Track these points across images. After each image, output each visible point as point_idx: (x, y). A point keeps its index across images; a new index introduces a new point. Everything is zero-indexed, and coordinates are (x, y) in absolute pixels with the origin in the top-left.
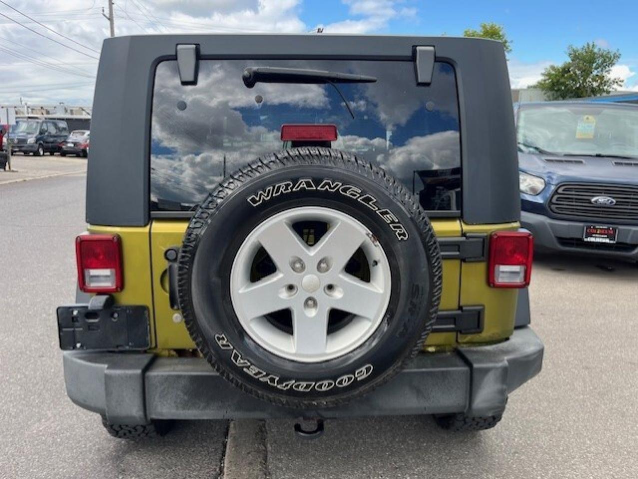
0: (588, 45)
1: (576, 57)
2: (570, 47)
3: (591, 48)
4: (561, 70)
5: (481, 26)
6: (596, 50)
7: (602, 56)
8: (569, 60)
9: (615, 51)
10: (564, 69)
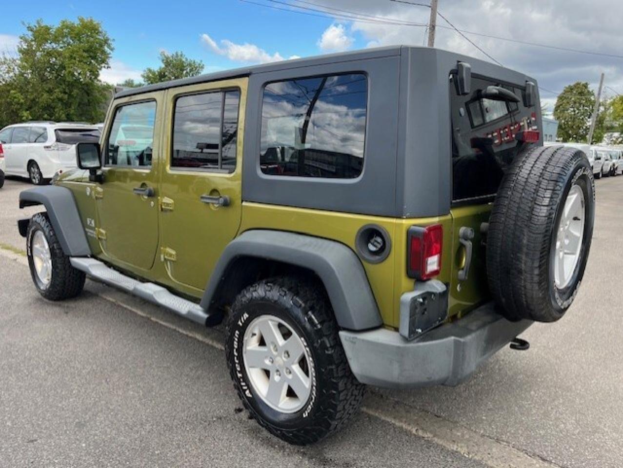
0: (177, 54)
1: (168, 63)
2: (163, 54)
3: (179, 57)
4: (157, 73)
5: (80, 19)
6: (184, 60)
7: (190, 65)
8: (163, 66)
9: (199, 62)
10: (160, 73)
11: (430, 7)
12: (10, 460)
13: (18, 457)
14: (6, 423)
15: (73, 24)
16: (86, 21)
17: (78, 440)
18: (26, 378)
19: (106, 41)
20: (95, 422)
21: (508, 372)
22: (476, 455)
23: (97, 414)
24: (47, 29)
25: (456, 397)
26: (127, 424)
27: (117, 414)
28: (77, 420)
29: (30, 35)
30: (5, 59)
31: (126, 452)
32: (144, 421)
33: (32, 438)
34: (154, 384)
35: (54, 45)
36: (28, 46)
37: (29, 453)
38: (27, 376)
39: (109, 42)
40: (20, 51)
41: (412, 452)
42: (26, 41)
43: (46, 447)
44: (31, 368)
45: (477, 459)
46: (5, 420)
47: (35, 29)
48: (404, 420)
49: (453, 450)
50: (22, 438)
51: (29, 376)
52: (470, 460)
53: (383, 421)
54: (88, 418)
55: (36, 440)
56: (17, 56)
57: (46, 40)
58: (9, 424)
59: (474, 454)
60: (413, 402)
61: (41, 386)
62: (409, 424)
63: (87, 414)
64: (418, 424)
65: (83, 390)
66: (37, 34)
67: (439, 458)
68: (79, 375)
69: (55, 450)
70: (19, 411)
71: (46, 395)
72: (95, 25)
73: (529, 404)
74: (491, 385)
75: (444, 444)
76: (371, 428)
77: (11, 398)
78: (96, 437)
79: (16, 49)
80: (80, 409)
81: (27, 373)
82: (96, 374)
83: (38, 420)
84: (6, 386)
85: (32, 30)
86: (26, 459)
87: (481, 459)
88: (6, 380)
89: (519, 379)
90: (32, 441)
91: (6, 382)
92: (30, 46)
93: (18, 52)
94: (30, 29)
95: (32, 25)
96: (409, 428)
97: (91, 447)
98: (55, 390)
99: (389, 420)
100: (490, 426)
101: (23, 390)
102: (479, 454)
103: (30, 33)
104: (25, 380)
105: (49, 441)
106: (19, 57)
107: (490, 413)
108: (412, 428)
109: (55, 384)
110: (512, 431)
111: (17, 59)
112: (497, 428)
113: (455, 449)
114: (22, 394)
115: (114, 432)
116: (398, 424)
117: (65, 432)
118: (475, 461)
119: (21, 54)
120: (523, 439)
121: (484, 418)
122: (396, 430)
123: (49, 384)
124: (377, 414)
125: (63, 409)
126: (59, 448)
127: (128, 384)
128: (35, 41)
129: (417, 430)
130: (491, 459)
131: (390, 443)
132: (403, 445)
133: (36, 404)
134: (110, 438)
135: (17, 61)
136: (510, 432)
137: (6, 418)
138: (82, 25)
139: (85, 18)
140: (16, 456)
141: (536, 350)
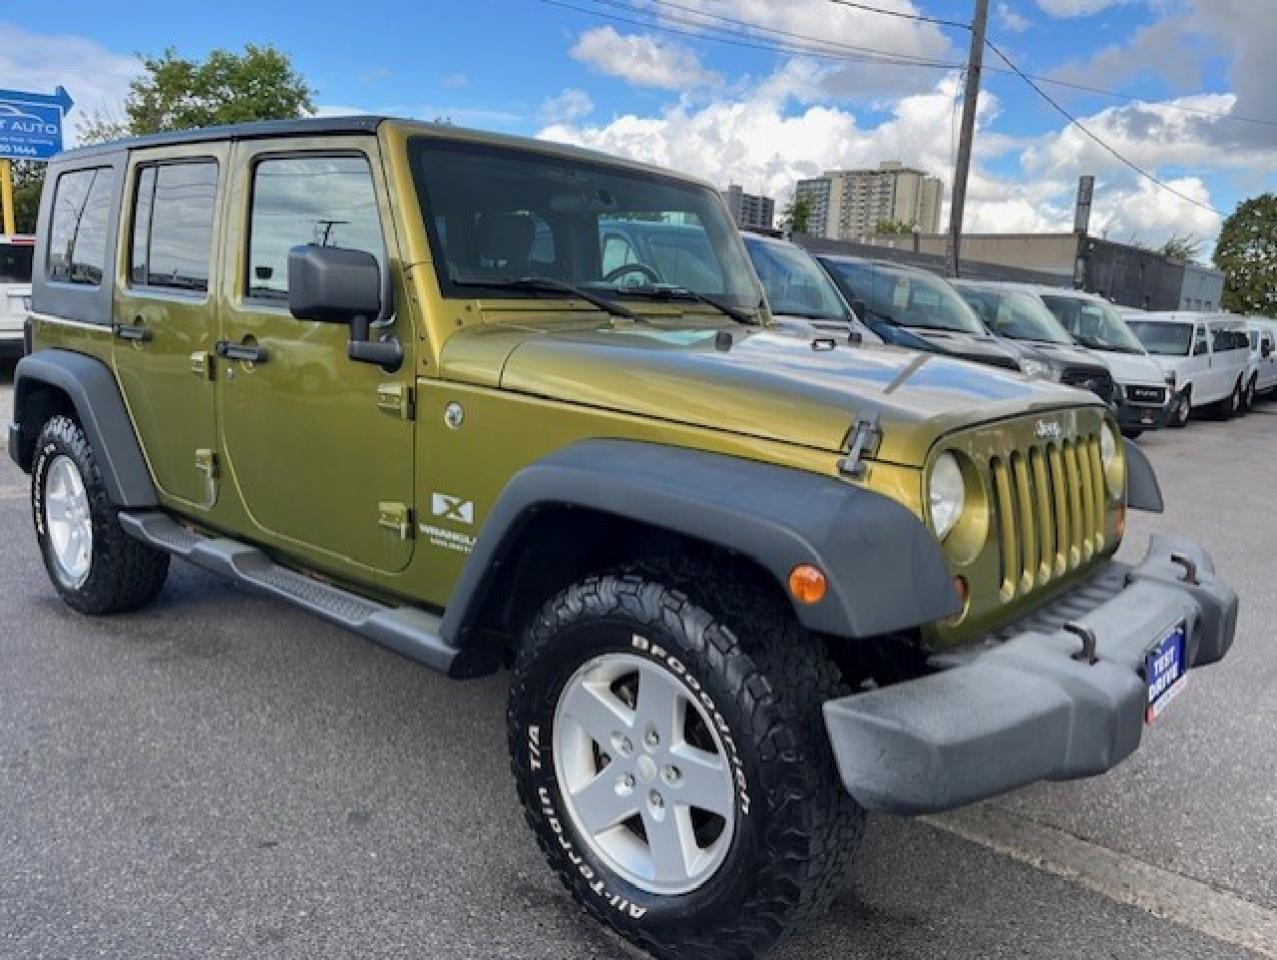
11: (970, 28)
12: (230, 879)
13: (246, 874)
14: (208, 810)
15: (235, 58)
16: (261, 53)
17: (358, 844)
18: (230, 727)
19: (301, 94)
20: (387, 814)
21: (1211, 759)
22: (1176, 913)
23: (387, 797)
24: (186, 67)
25: (1111, 802)
26: (448, 821)
27: (424, 802)
28: (349, 810)
29: (150, 80)
30: (100, 125)
31: (461, 870)
32: (483, 818)
33: (266, 839)
34: (485, 750)
35: (199, 101)
36: (145, 101)
37: (268, 868)
38: (233, 723)
39: (308, 96)
40: (131, 111)
41: (1042, 904)
42: (142, 90)
43: (298, 856)
44: (237, 708)
45: (1179, 921)
46: (206, 806)
47: (161, 67)
48: (1012, 841)
49: (1126, 904)
50: (247, 838)
51: (237, 724)
52: (1166, 921)
53: (967, 842)
54: (370, 806)
55: (275, 844)
56: (125, 121)
57: (183, 89)
58: (215, 812)
59: (1171, 913)
60: (1023, 807)
61: (263, 743)
62: (1025, 851)
63: (366, 798)
64: (1043, 851)
65: (349, 755)
66: (165, 76)
67: (1101, 916)
68: (334, 727)
69: (318, 862)
70: (229, 789)
71: (278, 760)
72: (277, 61)
73: (1267, 821)
74: (1180, 783)
75: (1105, 892)
76: (944, 853)
77: (207, 764)
78: (394, 841)
79: (124, 107)
80: (350, 789)
81: (231, 718)
82: (366, 725)
83: (272, 806)
84: (193, 742)
85: (154, 69)
86: (263, 878)
87: (1187, 922)
88: (192, 730)
89: (1236, 773)
90: (269, 845)
91: (193, 734)
92: (150, 100)
93: (125, 114)
94: (150, 66)
95: (155, 60)
96: (1026, 858)
97: (390, 860)
98: (293, 752)
99: (981, 842)
100: (1195, 859)
101: (230, 749)
102: (1184, 912)
103: (151, 75)
104: (230, 732)
105: (302, 846)
106: (127, 124)
107: (1190, 835)
108: (1032, 858)
109: (291, 741)
110: (1243, 870)
111: (125, 127)
112: (1209, 864)
113: (1129, 901)
114: (228, 756)
115: (427, 833)
116: (998, 849)
117: (331, 829)
118: (1175, 924)
119: (131, 117)
120: (1267, 885)
121: (1180, 844)
122: (1000, 860)
123: (278, 740)
124: (951, 828)
125: (317, 787)
126: (326, 858)
127: (434, 747)
128: (160, 91)
129: (1042, 862)
130: (1209, 922)
131: (991, 884)
132: (1019, 890)
133: (262, 776)
134: (423, 844)
135: (124, 131)
136: (1237, 871)
137: (206, 801)
138: (254, 60)
139: (259, 48)
140: (241, 873)
141: (1259, 718)
